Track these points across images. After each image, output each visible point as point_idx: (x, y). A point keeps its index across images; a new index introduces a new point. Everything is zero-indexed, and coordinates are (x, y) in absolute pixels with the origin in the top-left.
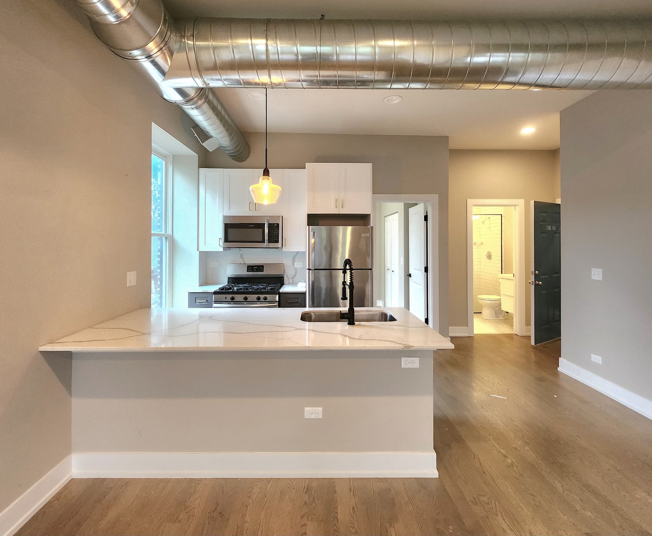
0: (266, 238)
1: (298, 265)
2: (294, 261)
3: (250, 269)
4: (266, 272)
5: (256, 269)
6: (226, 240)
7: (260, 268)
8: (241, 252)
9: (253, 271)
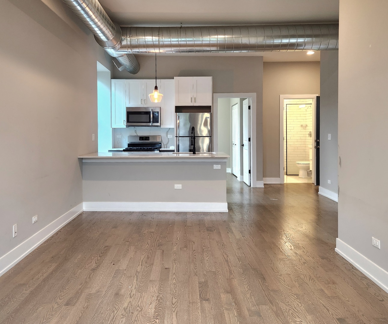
0: (152, 120)
1: (170, 136)
2: (167, 134)
3: (141, 139)
4: (151, 141)
5: (145, 139)
6: (128, 121)
7: (147, 138)
8: (135, 129)
9: (143, 140)
